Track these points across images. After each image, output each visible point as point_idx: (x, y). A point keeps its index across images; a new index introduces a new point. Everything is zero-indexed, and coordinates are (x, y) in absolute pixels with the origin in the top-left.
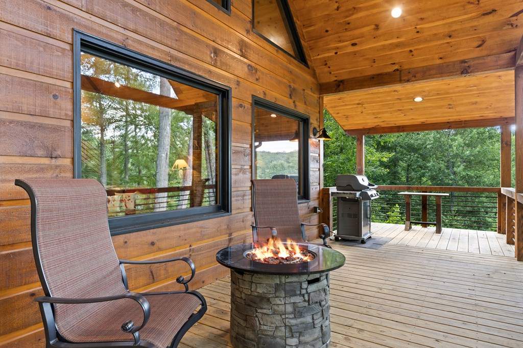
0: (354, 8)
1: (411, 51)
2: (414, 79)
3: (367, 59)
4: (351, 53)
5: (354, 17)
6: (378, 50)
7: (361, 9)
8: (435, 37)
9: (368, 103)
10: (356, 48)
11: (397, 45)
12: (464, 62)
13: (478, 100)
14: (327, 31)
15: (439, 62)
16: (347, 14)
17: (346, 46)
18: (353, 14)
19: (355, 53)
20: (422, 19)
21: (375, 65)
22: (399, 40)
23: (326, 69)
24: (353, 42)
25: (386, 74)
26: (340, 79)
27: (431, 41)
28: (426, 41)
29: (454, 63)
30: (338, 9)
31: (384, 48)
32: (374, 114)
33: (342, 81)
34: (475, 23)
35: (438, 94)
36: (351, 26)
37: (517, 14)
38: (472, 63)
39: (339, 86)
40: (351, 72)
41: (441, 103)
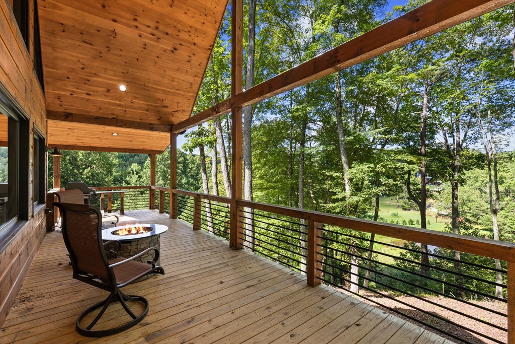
0: (96, 74)
1: (125, 111)
2: (125, 126)
3: (96, 106)
4: (83, 99)
5: (94, 79)
6: (105, 103)
7: (100, 77)
8: (140, 108)
9: (77, 130)
10: (89, 97)
11: (118, 105)
12: (151, 124)
13: (146, 140)
14: (68, 78)
15: (139, 121)
16: (89, 75)
17: (81, 93)
18: (93, 77)
19: (88, 100)
20: (136, 97)
21: (101, 111)
22: (120, 103)
23: (58, 102)
24: (89, 93)
25: (107, 118)
26: (69, 112)
27: (137, 109)
28: (135, 108)
29: (146, 123)
30: (83, 69)
31: (109, 103)
32: (78, 137)
33: (71, 114)
34: (159, 109)
35: (128, 134)
36: (90, 83)
37: (175, 112)
38: (154, 126)
39: (68, 117)
40: (79, 110)
41: (126, 139)
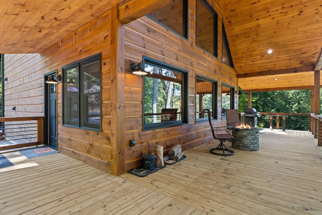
0: (254, 50)
1: (275, 64)
2: (275, 74)
3: (257, 66)
4: (251, 64)
5: (253, 53)
6: (262, 63)
7: (256, 51)
8: (284, 60)
9: (255, 80)
10: (253, 63)
11: (269, 62)
12: (295, 68)
13: (300, 79)
14: (243, 57)
15: (285, 68)
16: (251, 52)
17: (250, 62)
18: (253, 52)
19: (253, 64)
20: (279, 54)
21: (260, 68)
22: (270, 61)
23: (241, 69)
24: (253, 61)
25: (265, 71)
26: (246, 73)
27: (283, 61)
28: (281, 61)
29: (291, 68)
30: (248, 50)
31: (264, 63)
32: (257, 84)
33: (247, 74)
34: (299, 56)
35: (284, 78)
36: (252, 56)
37: (314, 54)
38: (298, 69)
39: (245, 75)
40: (250, 71)
41: (285, 81)
